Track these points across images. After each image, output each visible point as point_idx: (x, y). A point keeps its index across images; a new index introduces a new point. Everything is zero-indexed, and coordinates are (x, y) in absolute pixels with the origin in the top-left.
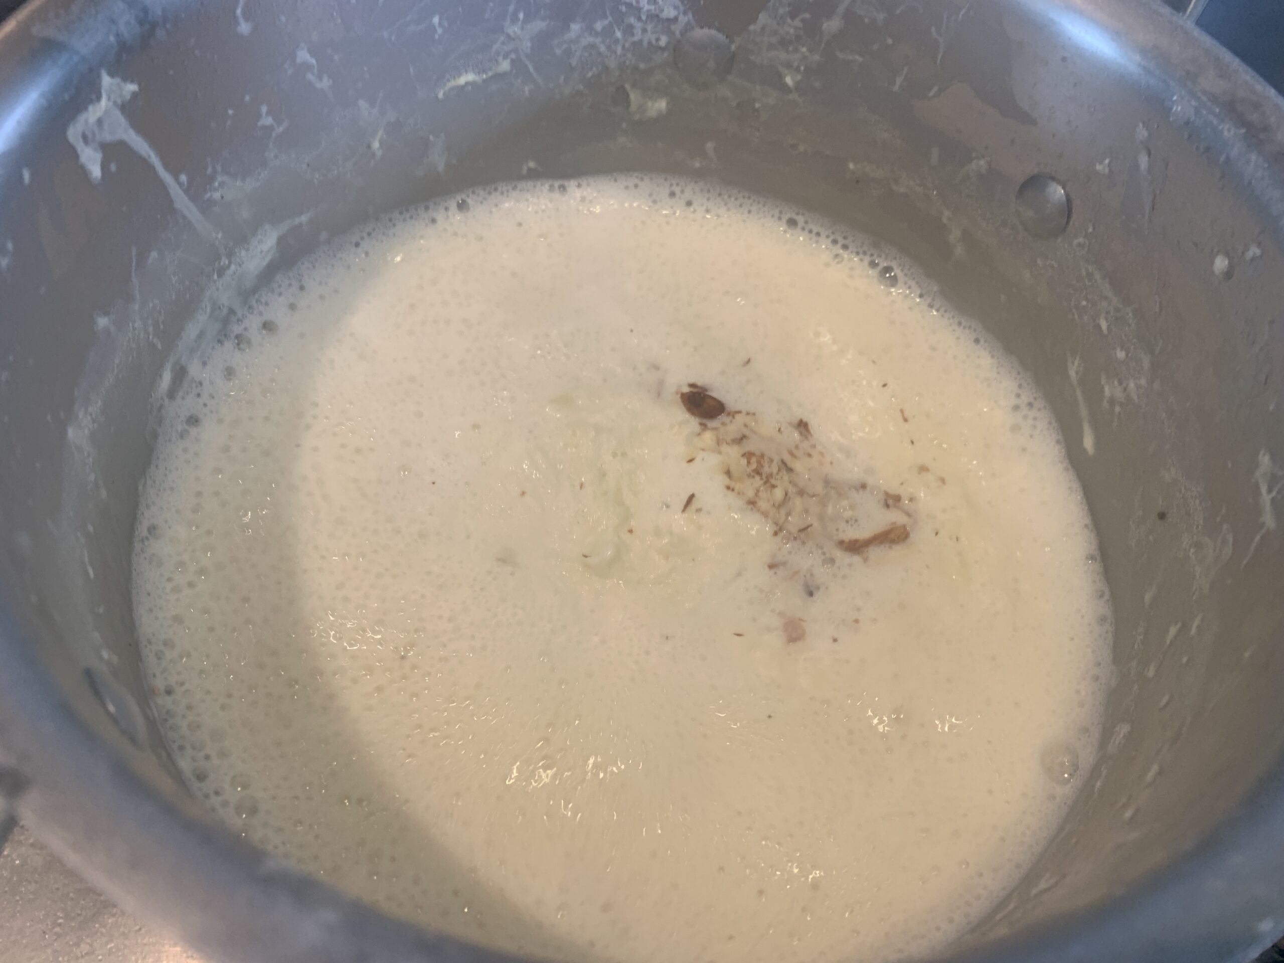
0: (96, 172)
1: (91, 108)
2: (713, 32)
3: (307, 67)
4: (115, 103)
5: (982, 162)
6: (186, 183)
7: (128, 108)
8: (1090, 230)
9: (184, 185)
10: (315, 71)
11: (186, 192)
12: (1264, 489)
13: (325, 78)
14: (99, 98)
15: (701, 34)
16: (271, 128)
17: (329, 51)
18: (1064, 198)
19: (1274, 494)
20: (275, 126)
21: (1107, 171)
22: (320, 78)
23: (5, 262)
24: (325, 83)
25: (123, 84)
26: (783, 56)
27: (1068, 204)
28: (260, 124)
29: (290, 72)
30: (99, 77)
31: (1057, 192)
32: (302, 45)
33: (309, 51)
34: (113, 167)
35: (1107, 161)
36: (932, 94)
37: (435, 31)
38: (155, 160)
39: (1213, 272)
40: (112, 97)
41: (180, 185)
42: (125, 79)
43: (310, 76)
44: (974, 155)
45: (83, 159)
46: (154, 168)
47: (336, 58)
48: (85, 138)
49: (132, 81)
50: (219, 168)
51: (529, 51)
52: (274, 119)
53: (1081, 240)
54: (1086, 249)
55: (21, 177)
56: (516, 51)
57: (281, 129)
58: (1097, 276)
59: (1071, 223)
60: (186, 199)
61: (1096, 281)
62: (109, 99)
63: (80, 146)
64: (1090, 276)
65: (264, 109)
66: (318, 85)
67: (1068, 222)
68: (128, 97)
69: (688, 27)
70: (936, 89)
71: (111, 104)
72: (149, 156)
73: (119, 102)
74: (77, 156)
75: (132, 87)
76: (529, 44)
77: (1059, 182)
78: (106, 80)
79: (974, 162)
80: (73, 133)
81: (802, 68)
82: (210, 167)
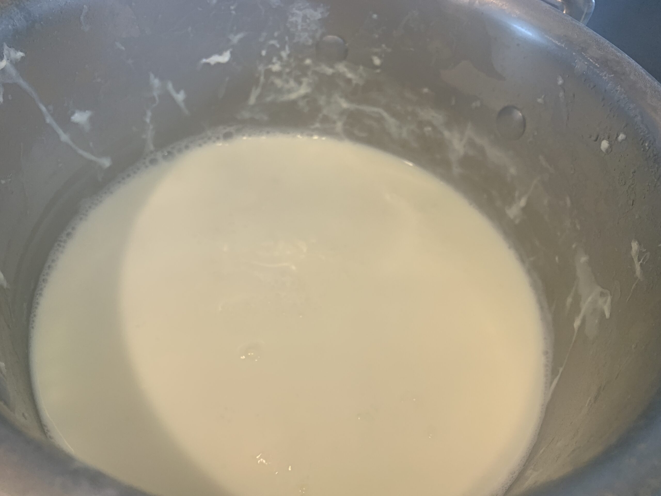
2: (336, 37)
3: (120, 51)
4: (11, 62)
5: (478, 102)
6: (52, 111)
8: (536, 134)
10: (125, 54)
12: (636, 260)
14: (2, 58)
15: (330, 38)
16: (101, 84)
17: (132, 43)
18: (522, 118)
19: (641, 261)
20: (103, 82)
21: (543, 102)
22: (127, 58)
24: (130, 61)
25: (16, 52)
26: (373, 49)
27: (524, 120)
28: (94, 81)
29: (111, 53)
30: (2, 47)
31: (519, 115)
32: (118, 40)
33: (122, 43)
35: (543, 96)
36: (450, 67)
37: (189, 34)
39: (601, 151)
40: (10, 58)
41: (49, 112)
42: (17, 50)
43: (121, 57)
44: (474, 99)
46: (34, 100)
47: (136, 47)
49: (21, 51)
50: (71, 103)
53: (531, 139)
54: (534, 144)
57: (106, 85)
58: (540, 157)
60: (52, 118)
61: (540, 160)
62: (7, 59)
66: (126, 62)
67: (524, 131)
68: (19, 59)
69: (323, 35)
70: (452, 64)
71: (8, 61)
72: (31, 93)
73: (14, 61)
75: (20, 54)
77: (519, 109)
78: (7, 49)
79: (474, 102)
81: (384, 55)
82: (66, 102)
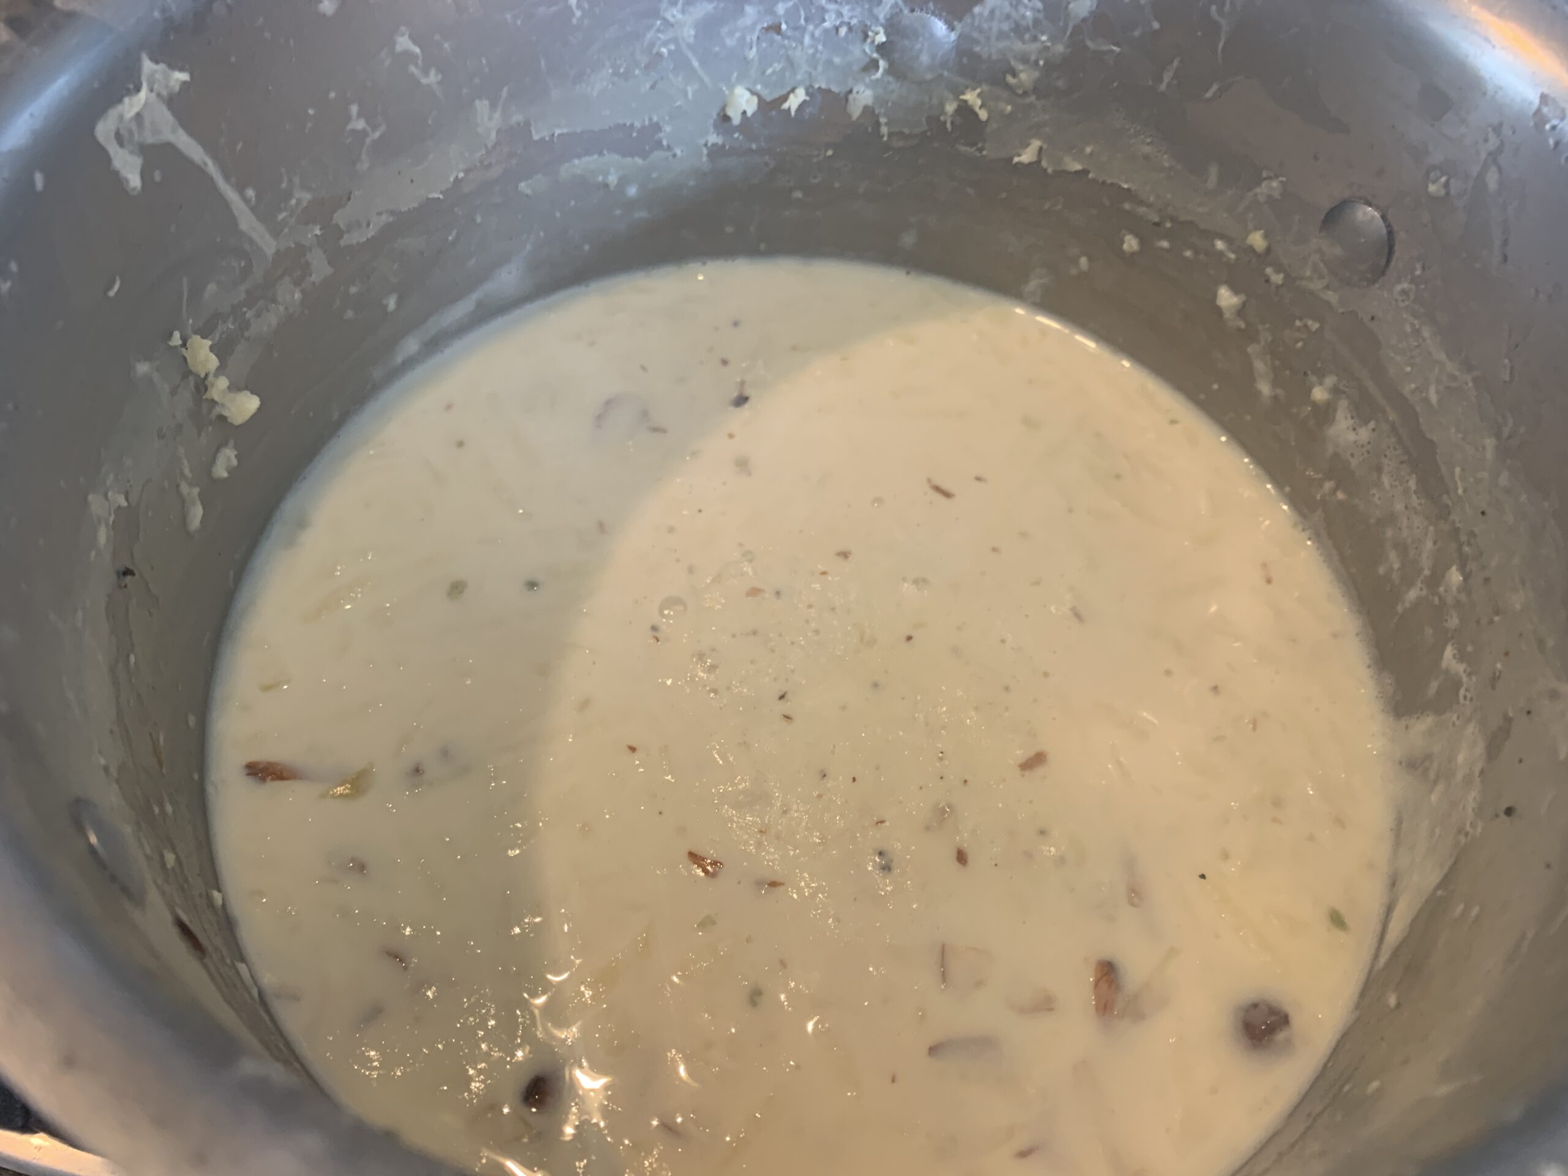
0: (135, 181)
1: (126, 100)
3: (408, 55)
4: (159, 95)
5: (1275, 184)
6: (253, 199)
7: (174, 102)
8: (1418, 272)
9: (250, 200)
10: (420, 62)
11: (253, 209)
13: (433, 73)
14: (138, 89)
16: (364, 134)
17: (437, 37)
18: (1384, 231)
20: (369, 129)
21: (1443, 192)
22: (426, 73)
23: (6, 286)
24: (432, 78)
25: (170, 72)
26: (1018, 46)
27: (1389, 238)
28: (350, 127)
29: (387, 63)
30: (139, 60)
32: (403, 29)
33: (410, 37)
34: (157, 176)
35: (1443, 180)
36: (1209, 95)
37: (573, 14)
38: (212, 169)
40: (156, 86)
41: (246, 200)
42: (172, 66)
43: (413, 69)
44: (1265, 174)
45: (117, 163)
46: (212, 179)
47: (446, 45)
48: (119, 138)
49: (181, 69)
50: (296, 180)
51: (692, 40)
52: (367, 122)
53: (1405, 285)
54: (1412, 297)
55: (32, 183)
56: (675, 40)
57: (377, 135)
58: (1426, 333)
59: (1393, 263)
60: (253, 218)
61: (1424, 340)
62: (151, 90)
63: (113, 148)
64: (1416, 332)
65: (354, 109)
66: (424, 81)
67: (1388, 262)
68: (177, 88)
69: (896, 10)
70: (1215, 87)
71: (153, 95)
72: (205, 164)
73: (165, 93)
74: (108, 159)
75: (184, 76)
76: (692, 32)
78: (148, 65)
79: (1264, 184)
80: (104, 130)
81: (1041, 63)
82: (285, 179)
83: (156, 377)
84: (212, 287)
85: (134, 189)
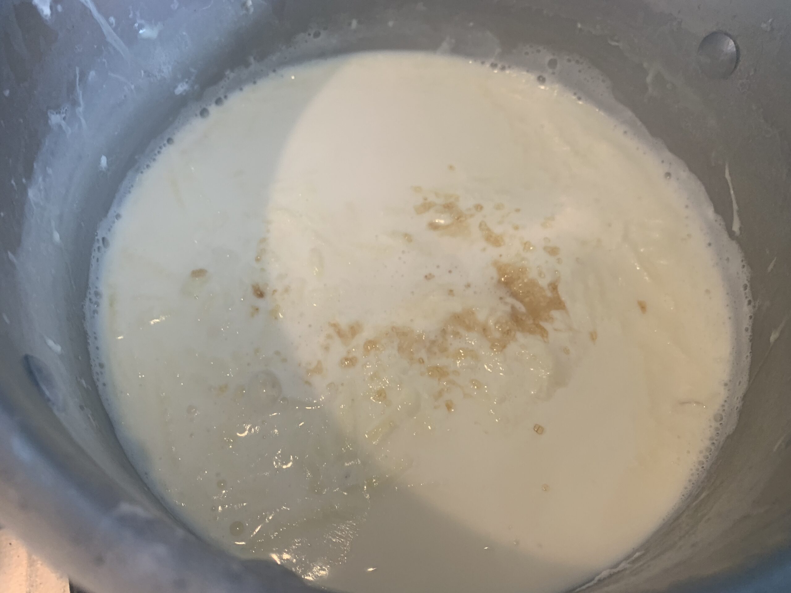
0: (47, 11)
5: (675, 23)
8: (753, 72)
11: (115, 29)
18: (735, 49)
27: (737, 53)
31: (729, 45)
34: (59, 8)
35: (770, 21)
38: (91, 5)
41: (111, 24)
44: (669, 18)
46: (90, 11)
50: (138, 14)
53: (745, 80)
54: (748, 86)
59: (738, 67)
60: (115, 35)
67: (736, 67)
77: (731, 37)
82: (132, 12)
83: (63, 123)
84: (92, 74)
85: (46, 16)
